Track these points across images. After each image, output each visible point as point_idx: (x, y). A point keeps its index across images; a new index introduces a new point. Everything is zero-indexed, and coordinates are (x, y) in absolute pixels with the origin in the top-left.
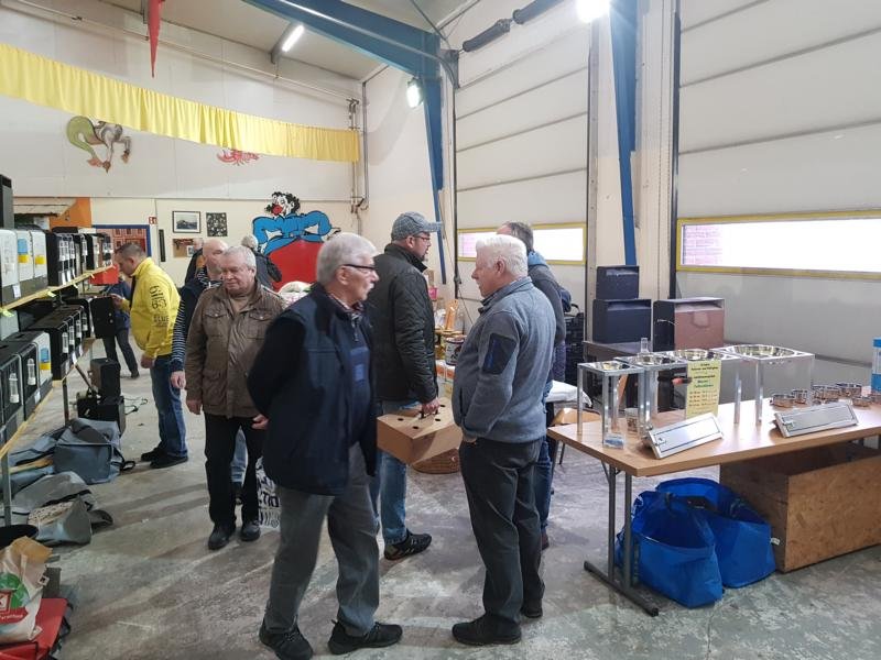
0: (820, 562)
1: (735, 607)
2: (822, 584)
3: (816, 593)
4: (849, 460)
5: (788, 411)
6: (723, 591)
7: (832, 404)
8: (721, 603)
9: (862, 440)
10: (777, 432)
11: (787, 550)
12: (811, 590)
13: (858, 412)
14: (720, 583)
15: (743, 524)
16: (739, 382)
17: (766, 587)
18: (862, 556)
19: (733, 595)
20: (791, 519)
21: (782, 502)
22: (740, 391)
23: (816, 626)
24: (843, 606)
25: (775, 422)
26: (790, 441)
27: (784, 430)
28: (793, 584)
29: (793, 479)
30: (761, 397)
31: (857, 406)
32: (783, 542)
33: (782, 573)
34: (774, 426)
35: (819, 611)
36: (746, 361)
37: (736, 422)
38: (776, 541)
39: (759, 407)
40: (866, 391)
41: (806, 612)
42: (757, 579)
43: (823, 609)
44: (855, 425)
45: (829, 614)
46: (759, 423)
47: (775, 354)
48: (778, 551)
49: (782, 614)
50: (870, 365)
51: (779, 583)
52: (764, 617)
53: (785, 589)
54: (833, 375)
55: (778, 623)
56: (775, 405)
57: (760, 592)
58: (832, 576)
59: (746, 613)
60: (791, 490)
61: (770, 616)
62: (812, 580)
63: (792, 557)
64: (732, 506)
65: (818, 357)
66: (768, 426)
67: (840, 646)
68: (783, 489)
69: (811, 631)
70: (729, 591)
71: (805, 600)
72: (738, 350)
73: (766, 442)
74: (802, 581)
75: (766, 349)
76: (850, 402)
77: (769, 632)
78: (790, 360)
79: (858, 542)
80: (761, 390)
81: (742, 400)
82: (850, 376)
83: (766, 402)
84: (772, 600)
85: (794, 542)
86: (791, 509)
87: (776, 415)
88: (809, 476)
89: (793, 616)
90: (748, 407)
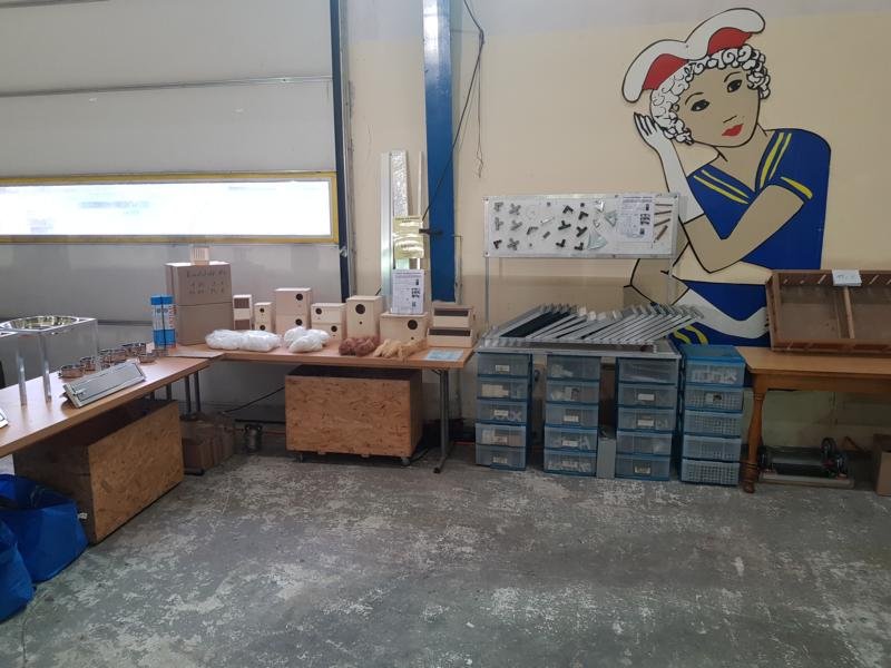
0: (128, 521)
1: (50, 600)
2: (134, 540)
3: (129, 551)
4: (144, 414)
5: (77, 380)
6: (35, 589)
7: (120, 365)
8: (34, 603)
9: (152, 393)
10: (69, 404)
11: (97, 520)
12: (123, 550)
13: (144, 368)
14: (30, 581)
15: (44, 510)
16: (19, 360)
17: (81, 565)
18: (165, 501)
19: (46, 588)
20: (96, 488)
21: (85, 475)
22: (22, 370)
23: (130, 584)
24: (154, 552)
25: (65, 395)
26: (84, 410)
27: (76, 400)
28: (105, 552)
29: (92, 448)
30: (47, 372)
31: (143, 363)
32: (91, 515)
33: (94, 545)
34: (65, 399)
35: (135, 567)
36: (26, 336)
37: (24, 403)
38: (84, 516)
39: (47, 383)
40: (150, 347)
41: (122, 573)
42: (68, 561)
43: (137, 564)
44: (143, 381)
45: (143, 566)
46: (48, 399)
47: (56, 324)
48: (88, 525)
49: (100, 586)
50: (150, 323)
51: (92, 556)
52: (81, 597)
53: (101, 560)
54: (112, 338)
55: (97, 596)
56: (63, 377)
57: (72, 575)
58: (142, 528)
59: (62, 601)
60: (92, 460)
61: (87, 593)
62: (123, 541)
63: (101, 525)
64: (33, 495)
65: (100, 322)
66: (58, 400)
67: (156, 591)
68: (85, 462)
69: (128, 590)
70: (41, 586)
71: (120, 563)
72: (14, 325)
73: (59, 417)
74: (116, 545)
75: (46, 320)
76: (137, 360)
77: (89, 609)
78: (73, 328)
79: (161, 490)
80: (47, 364)
81: (26, 380)
82: (135, 336)
83: (54, 377)
84: (88, 576)
85: (101, 510)
86: (94, 479)
87: (65, 387)
88: (107, 441)
89: (110, 583)
90: (34, 386)
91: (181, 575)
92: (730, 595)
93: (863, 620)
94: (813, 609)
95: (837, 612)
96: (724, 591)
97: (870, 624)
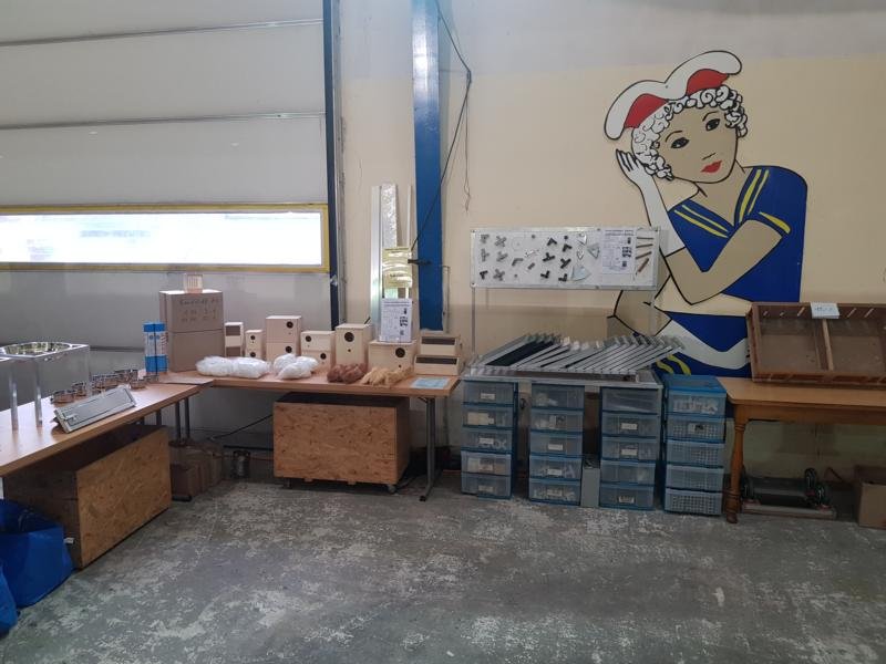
0: (115, 546)
1: (33, 625)
2: (118, 566)
3: (115, 575)
4: (135, 440)
5: (69, 405)
6: (19, 613)
7: (111, 391)
8: (16, 628)
9: (142, 419)
10: (59, 430)
11: (83, 546)
12: (109, 575)
13: (135, 395)
14: (14, 607)
15: (31, 534)
16: (13, 386)
17: (66, 590)
18: (152, 526)
19: (30, 614)
20: (83, 513)
21: (72, 499)
22: (15, 395)
23: (113, 610)
24: (138, 579)
25: (56, 420)
26: (74, 435)
27: (66, 426)
28: (90, 578)
29: (81, 473)
30: (39, 397)
31: (134, 389)
32: (77, 540)
33: (81, 570)
34: (55, 424)
35: (119, 593)
36: (20, 362)
37: (15, 428)
38: (70, 540)
39: (38, 408)
40: (142, 373)
41: (106, 598)
42: (54, 586)
43: (122, 589)
44: (134, 407)
45: (127, 592)
46: (39, 424)
47: (50, 350)
48: (74, 550)
49: (84, 611)
50: (142, 350)
51: (78, 581)
52: (65, 622)
53: (86, 585)
54: (105, 364)
55: (81, 621)
56: (55, 402)
57: (57, 600)
58: (127, 554)
59: (45, 626)
60: (79, 485)
61: (71, 618)
62: (109, 566)
63: (88, 549)
64: (20, 520)
65: (93, 348)
66: (49, 425)
67: (139, 617)
68: (72, 488)
69: (112, 615)
70: (25, 611)
71: (105, 588)
72: (8, 351)
73: (49, 441)
74: (101, 570)
75: (39, 346)
76: (128, 386)
77: (71, 635)
78: (66, 354)
79: (148, 515)
80: (39, 390)
81: (19, 404)
82: (128, 362)
83: (46, 402)
84: (72, 601)
85: (89, 535)
86: (82, 503)
87: (56, 412)
88: (95, 466)
89: (94, 608)
90: (26, 411)
91: (163, 601)
92: (710, 625)
93: (842, 652)
94: (791, 641)
95: (816, 644)
96: (704, 621)
97: (848, 657)
